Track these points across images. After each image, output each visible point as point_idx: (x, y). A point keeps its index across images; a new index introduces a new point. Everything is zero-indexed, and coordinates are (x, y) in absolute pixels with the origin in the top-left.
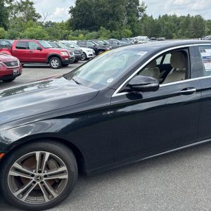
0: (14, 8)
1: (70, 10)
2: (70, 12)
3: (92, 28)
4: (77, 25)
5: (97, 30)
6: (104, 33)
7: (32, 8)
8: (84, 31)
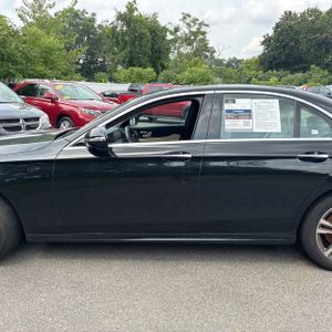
0: (179, 41)
1: (263, 39)
2: (263, 43)
3: (297, 67)
4: (270, 62)
5: (304, 70)
6: (316, 76)
7: (203, 40)
8: (282, 72)
